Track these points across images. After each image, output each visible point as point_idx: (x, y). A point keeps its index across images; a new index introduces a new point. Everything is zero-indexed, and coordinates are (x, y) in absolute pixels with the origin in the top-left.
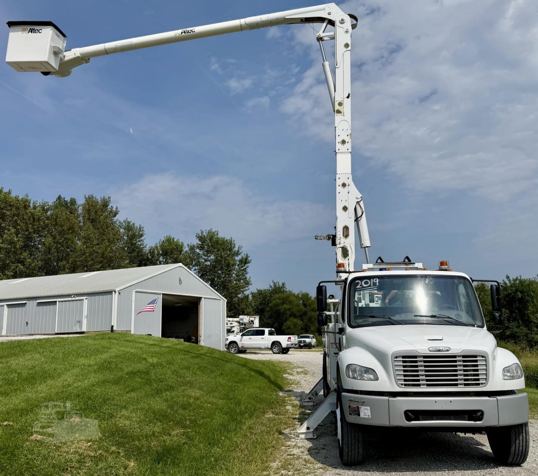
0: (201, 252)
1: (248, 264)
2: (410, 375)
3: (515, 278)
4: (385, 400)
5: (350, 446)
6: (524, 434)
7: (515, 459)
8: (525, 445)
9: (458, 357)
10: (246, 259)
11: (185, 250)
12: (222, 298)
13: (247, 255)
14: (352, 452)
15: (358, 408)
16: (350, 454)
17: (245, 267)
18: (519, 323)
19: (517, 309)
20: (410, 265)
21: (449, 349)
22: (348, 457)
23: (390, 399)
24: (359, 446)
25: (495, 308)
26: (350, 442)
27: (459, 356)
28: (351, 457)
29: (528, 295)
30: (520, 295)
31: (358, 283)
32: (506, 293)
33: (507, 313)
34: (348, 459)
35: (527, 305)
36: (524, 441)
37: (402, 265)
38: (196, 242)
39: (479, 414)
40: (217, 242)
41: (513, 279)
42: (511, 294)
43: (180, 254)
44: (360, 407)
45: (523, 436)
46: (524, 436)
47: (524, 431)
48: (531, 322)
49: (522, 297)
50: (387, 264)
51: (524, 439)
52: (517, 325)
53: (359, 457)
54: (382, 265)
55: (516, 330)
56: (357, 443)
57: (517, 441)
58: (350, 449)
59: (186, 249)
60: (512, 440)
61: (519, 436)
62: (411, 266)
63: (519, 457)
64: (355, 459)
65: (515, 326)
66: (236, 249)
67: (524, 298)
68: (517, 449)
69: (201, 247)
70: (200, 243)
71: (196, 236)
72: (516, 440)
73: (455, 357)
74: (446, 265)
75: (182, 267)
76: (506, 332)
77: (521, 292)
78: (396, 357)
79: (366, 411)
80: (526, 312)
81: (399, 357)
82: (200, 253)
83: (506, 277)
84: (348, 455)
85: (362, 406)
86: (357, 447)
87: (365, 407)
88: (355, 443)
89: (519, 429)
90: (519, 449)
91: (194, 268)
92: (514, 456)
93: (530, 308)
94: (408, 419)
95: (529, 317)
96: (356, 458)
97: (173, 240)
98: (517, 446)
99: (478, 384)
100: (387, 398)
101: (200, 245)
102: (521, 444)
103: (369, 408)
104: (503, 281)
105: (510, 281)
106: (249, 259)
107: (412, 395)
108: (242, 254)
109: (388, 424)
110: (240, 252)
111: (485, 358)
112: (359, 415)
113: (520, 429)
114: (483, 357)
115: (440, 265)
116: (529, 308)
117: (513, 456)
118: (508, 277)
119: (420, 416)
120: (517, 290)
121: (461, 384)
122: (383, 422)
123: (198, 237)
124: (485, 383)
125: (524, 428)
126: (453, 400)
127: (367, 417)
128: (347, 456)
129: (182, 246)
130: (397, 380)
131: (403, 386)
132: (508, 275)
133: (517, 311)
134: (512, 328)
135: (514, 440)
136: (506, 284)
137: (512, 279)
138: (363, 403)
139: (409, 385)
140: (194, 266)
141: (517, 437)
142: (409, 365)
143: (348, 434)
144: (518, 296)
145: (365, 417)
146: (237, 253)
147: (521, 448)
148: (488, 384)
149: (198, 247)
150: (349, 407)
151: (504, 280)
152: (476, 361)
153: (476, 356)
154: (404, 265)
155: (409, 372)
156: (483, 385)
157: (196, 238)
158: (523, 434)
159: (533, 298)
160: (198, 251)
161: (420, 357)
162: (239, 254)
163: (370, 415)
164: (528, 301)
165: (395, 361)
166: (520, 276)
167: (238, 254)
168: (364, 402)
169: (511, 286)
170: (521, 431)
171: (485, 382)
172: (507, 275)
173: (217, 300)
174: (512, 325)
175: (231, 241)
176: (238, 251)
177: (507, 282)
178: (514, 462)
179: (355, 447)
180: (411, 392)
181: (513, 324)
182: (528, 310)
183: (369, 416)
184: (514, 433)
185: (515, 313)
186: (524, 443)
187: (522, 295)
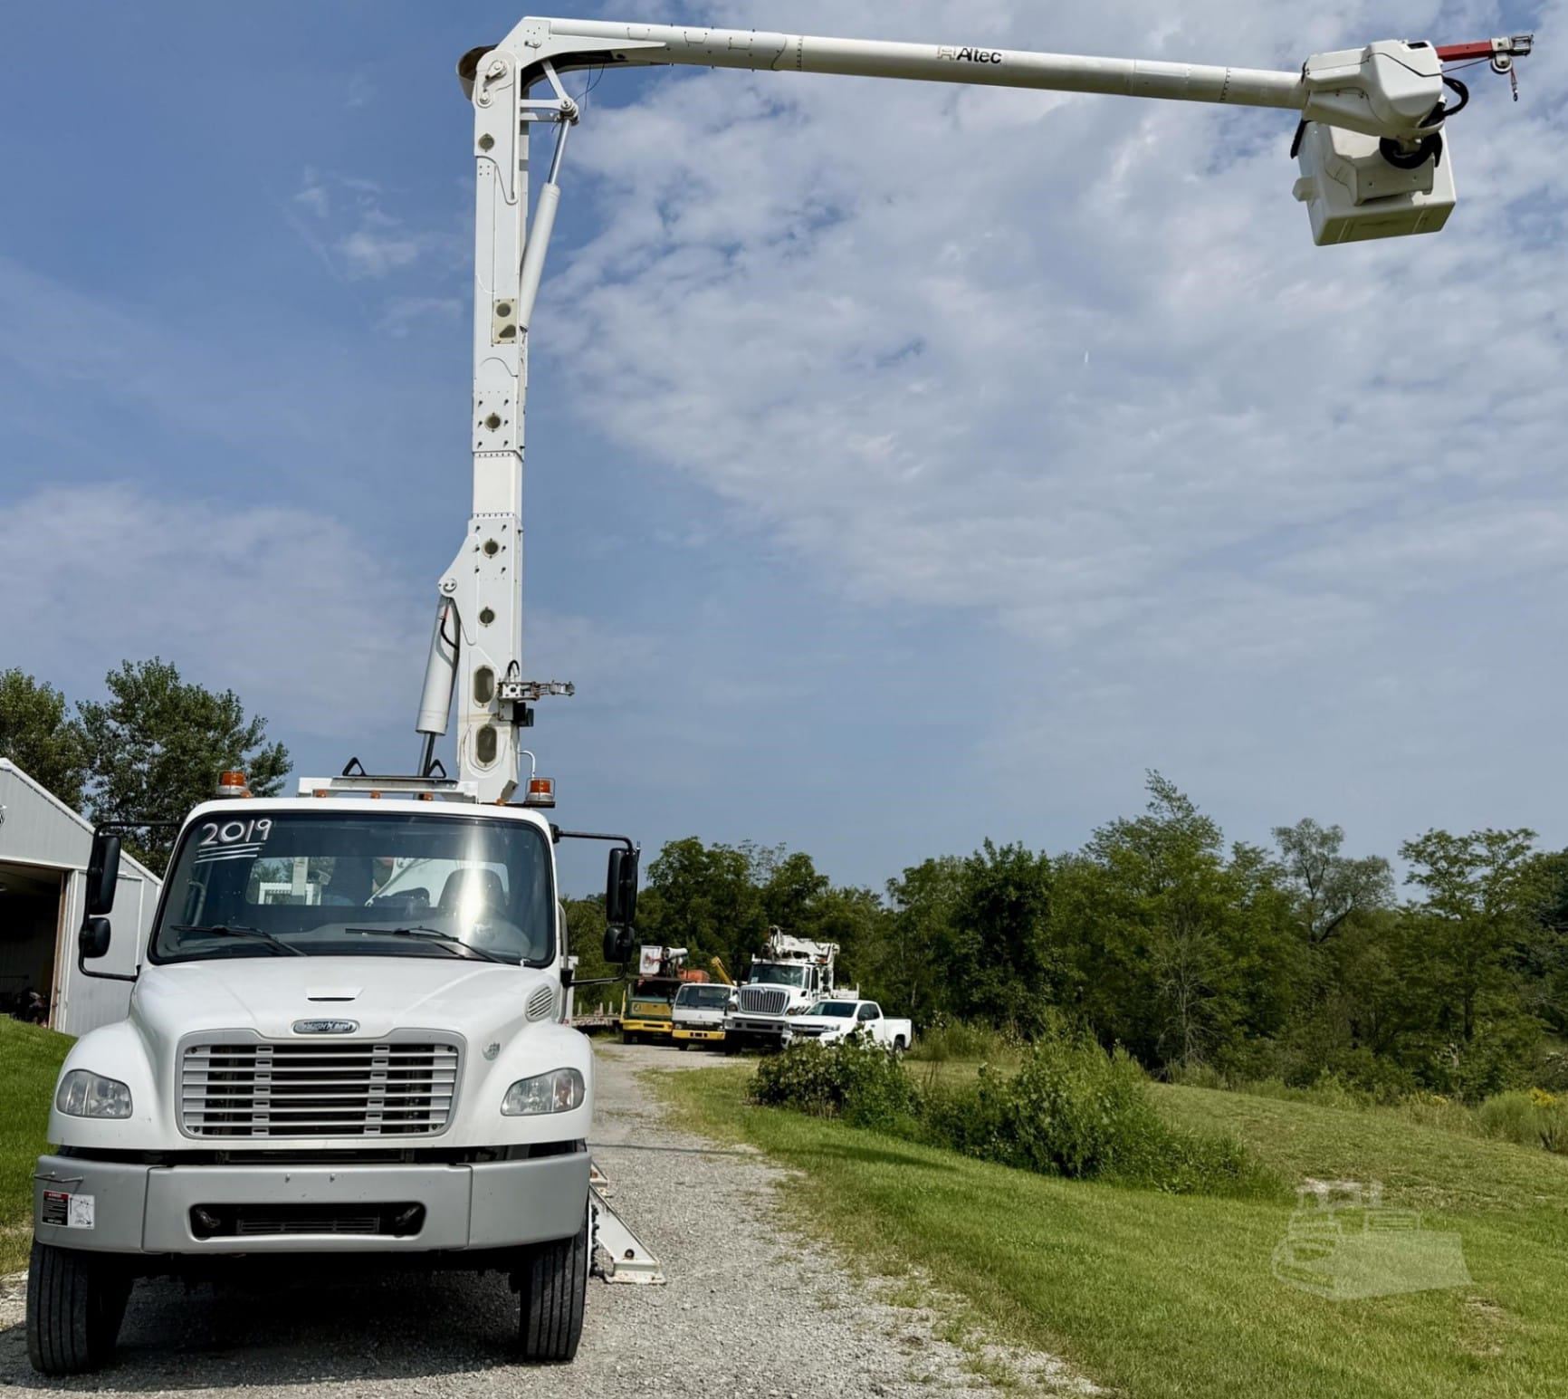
0: (124, 732)
1: (282, 778)
2: (230, 1100)
3: (1005, 848)
4: (139, 1175)
5: (44, 1315)
6: (567, 1271)
7: (544, 1344)
8: (569, 1303)
9: (378, 1049)
10: (276, 760)
11: (66, 720)
12: (145, 875)
13: (280, 746)
14: (53, 1334)
15: (65, 1198)
16: (47, 1339)
17: (270, 785)
18: (1006, 971)
19: (1003, 931)
20: (442, 785)
21: (354, 1025)
22: (40, 1349)
23: (153, 1171)
24: (75, 1315)
25: (613, 915)
26: (45, 1302)
27: (381, 1047)
28: (52, 1351)
29: (1034, 896)
30: (1013, 894)
31: (210, 830)
32: (979, 886)
33: (979, 943)
34: (41, 1354)
35: (1029, 922)
36: (565, 1291)
37: (420, 784)
38: (107, 698)
39: (410, 1213)
40: (174, 702)
41: (1002, 849)
42: (991, 890)
43: (50, 730)
44: (70, 1196)
45: (564, 1276)
46: (569, 1276)
47: (569, 1263)
48: (1039, 969)
49: (1018, 898)
50: (374, 780)
51: (568, 1285)
52: (1001, 975)
53: (76, 1349)
54: (358, 783)
55: (998, 989)
56: (67, 1306)
57: (548, 1292)
58: (45, 1324)
59: (71, 715)
60: (533, 1288)
61: (554, 1276)
62: (446, 789)
63: (554, 1336)
64: (65, 1354)
65: (996, 980)
66: (245, 725)
67: (1025, 903)
68: (546, 1316)
69: (124, 715)
70: (120, 701)
71: (109, 680)
72: (544, 1288)
73: (368, 1048)
74: (544, 791)
75: (9, 771)
76: (971, 995)
77: (1019, 887)
78: (194, 1049)
79: (82, 1210)
80: (1026, 941)
81: (203, 1047)
82: (120, 732)
83: (983, 843)
84: (40, 1341)
85: (74, 1193)
86: (66, 1316)
87: (83, 1198)
88: (61, 1305)
89: (555, 1255)
90: (551, 1315)
91: (98, 778)
92: (539, 1336)
93: (1038, 930)
94: (200, 1230)
95: (1033, 957)
96: (68, 1352)
97: (29, 684)
98: (545, 1305)
99: (424, 1128)
100: (143, 1169)
101: (121, 706)
102: (558, 1300)
103: (91, 1199)
104: (976, 853)
105: (993, 854)
106: (287, 760)
107: (227, 1159)
108: (264, 745)
109: (139, 1246)
110: (259, 734)
111: (457, 1051)
112: (65, 1221)
113: (560, 1256)
114: (450, 1048)
115: (529, 790)
116: (1036, 931)
117: (536, 1336)
118: (988, 844)
119: (239, 1222)
120: (1006, 881)
121: (372, 1128)
122: (126, 1239)
123: (115, 684)
124: (442, 1125)
125: (570, 1255)
126: (337, 1174)
127: (85, 1226)
128: (37, 1345)
129: (55, 707)
130: (182, 1116)
131: (200, 1134)
132: (990, 839)
133: (1004, 938)
134: (989, 985)
135: (540, 1288)
136: (982, 862)
137: (998, 851)
138: (79, 1187)
139: (221, 1131)
140: (96, 772)
141: (548, 1279)
142: (234, 1073)
143: (41, 1278)
144: (1008, 896)
145: (80, 1226)
146: (249, 740)
147: (556, 1312)
148: (453, 1126)
149: (114, 715)
150: (46, 1196)
151: (979, 852)
152: (429, 1061)
153: (430, 1048)
154: (424, 784)
155: (231, 1093)
156: (438, 1130)
157: (107, 685)
158: (564, 1272)
159: (1045, 904)
160: (112, 724)
161: (265, 1048)
162: (256, 743)
163: (92, 1219)
164: (1032, 911)
165: (186, 1059)
166: (1020, 842)
167: (248, 743)
168: (80, 1181)
169: (996, 869)
170: (559, 1263)
171: (443, 1122)
172: (987, 839)
173: (126, 881)
174: (988, 975)
175: (228, 704)
176: (252, 732)
177: (986, 857)
178: (542, 1351)
179: (60, 1317)
180: (224, 1151)
181: (994, 973)
182: (1032, 935)
183: (89, 1223)
184: (540, 1269)
185: (999, 941)
186: (565, 1298)
187: (1018, 893)
